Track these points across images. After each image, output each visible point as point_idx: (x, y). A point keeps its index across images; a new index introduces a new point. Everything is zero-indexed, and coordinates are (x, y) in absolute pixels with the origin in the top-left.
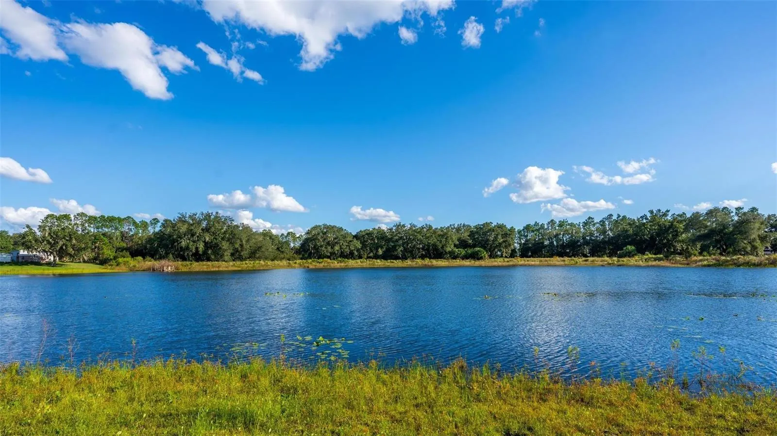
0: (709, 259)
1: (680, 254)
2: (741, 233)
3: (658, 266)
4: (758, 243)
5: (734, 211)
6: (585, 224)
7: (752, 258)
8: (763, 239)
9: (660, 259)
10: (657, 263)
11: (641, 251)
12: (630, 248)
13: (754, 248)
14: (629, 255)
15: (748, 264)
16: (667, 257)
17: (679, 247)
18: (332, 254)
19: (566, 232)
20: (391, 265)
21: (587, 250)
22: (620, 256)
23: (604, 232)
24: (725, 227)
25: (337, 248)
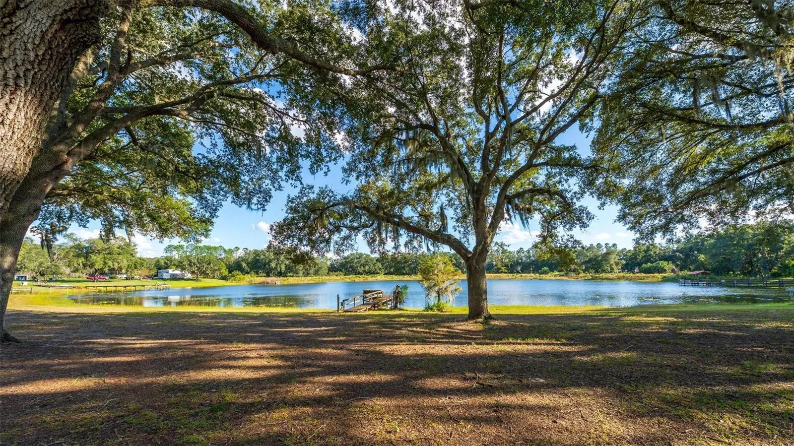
0: (589, 276)
1: (573, 271)
2: (606, 260)
3: (562, 280)
4: (614, 266)
5: (604, 246)
6: (518, 252)
7: (609, 275)
8: (617, 264)
9: (563, 276)
10: (561, 278)
11: (552, 270)
12: (546, 268)
13: (612, 269)
14: (546, 273)
15: (608, 279)
16: (567, 274)
17: (573, 267)
18: (364, 271)
19: (508, 257)
20: (404, 279)
21: (519, 269)
22: (540, 274)
23: (529, 257)
24: (597, 256)
25: (367, 268)
